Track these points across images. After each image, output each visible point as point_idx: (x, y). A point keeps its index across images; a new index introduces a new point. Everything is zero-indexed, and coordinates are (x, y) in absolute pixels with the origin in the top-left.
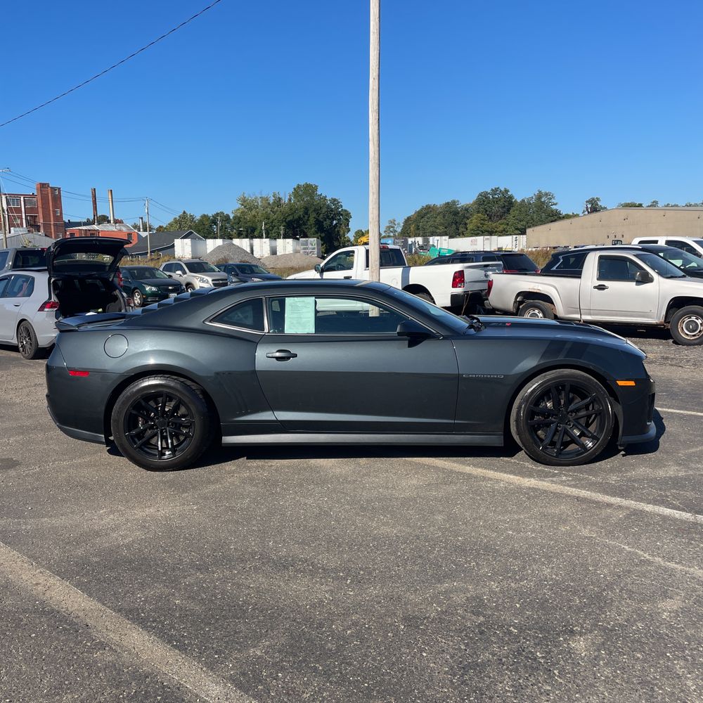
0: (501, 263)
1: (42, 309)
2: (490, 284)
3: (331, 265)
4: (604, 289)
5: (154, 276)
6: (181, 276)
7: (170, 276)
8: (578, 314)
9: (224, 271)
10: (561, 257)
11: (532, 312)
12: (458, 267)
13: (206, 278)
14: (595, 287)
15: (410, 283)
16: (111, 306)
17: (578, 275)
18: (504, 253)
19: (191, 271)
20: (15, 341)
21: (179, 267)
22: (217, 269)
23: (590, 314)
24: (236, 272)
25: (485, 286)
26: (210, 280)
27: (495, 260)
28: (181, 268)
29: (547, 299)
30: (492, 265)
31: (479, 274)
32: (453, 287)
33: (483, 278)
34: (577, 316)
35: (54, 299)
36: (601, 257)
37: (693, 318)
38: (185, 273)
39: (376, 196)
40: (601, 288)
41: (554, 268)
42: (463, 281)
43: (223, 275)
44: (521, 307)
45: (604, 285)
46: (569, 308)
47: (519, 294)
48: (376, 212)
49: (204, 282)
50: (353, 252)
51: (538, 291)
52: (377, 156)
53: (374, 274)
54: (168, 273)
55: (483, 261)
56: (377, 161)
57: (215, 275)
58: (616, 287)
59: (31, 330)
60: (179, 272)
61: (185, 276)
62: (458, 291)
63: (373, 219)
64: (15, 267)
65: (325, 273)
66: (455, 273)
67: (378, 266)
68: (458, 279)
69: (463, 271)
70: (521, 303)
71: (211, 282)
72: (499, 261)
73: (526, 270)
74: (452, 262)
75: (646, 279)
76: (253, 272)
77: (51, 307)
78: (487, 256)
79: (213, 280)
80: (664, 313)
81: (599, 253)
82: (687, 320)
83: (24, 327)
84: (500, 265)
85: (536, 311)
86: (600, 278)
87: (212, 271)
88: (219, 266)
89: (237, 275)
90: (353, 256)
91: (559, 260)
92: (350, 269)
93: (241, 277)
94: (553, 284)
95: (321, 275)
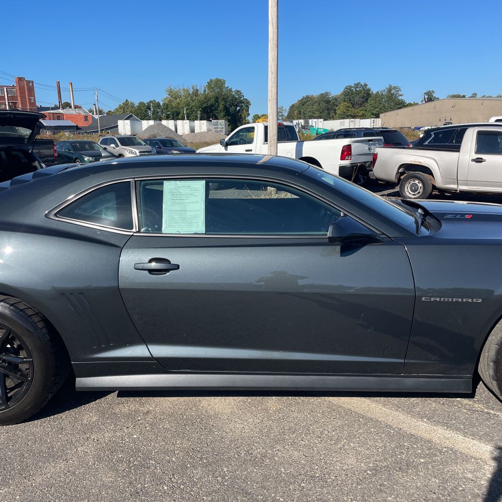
0: (382, 138)
2: (375, 156)
3: (234, 140)
4: (481, 162)
5: (92, 148)
6: (114, 148)
7: (105, 149)
8: (455, 184)
9: (150, 145)
10: (432, 133)
11: (412, 182)
12: (346, 141)
13: (134, 150)
14: (473, 160)
15: (304, 156)
17: (457, 148)
18: (381, 130)
19: (122, 145)
21: (113, 141)
22: (143, 143)
23: (467, 185)
24: (158, 145)
25: (370, 159)
26: (137, 152)
27: (374, 136)
28: (115, 143)
29: (427, 170)
30: (374, 140)
31: (364, 148)
32: (341, 159)
33: (368, 152)
34: (454, 186)
36: (479, 133)
38: (117, 146)
39: (274, 75)
40: (479, 161)
41: (426, 143)
42: (351, 154)
43: (149, 148)
44: (402, 177)
45: (482, 159)
46: (446, 177)
47: (401, 166)
48: (274, 91)
49: (132, 153)
50: (253, 128)
51: (419, 164)
52: (275, 37)
53: (272, 148)
54: (104, 146)
55: (364, 136)
56: (275, 42)
57: (142, 148)
60: (113, 145)
61: (118, 148)
62: (346, 163)
63: (272, 97)
65: (229, 147)
66: (344, 147)
67: (276, 141)
68: (346, 152)
69: (350, 145)
70: (402, 174)
71: (138, 154)
72: (380, 136)
73: (400, 144)
74: (337, 138)
76: (172, 145)
78: (368, 132)
79: (140, 152)
81: (477, 129)
84: (381, 140)
85: (417, 182)
86: (478, 152)
87: (140, 144)
88: (145, 141)
89: (160, 148)
90: (253, 131)
91: (431, 136)
92: (251, 143)
93: (163, 149)
94: (433, 157)
95: (226, 149)
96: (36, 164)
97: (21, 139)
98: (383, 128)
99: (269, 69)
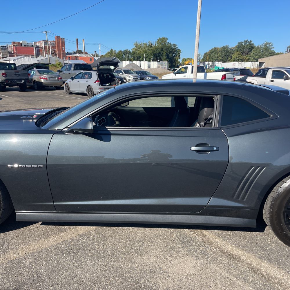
0: (240, 72)
1: (95, 82)
2: (235, 79)
3: (179, 72)
4: (273, 82)
6: (121, 75)
7: (118, 75)
9: (136, 73)
10: (262, 71)
12: (224, 73)
13: (130, 76)
14: (270, 81)
16: (113, 83)
17: (265, 77)
19: (125, 73)
20: (86, 92)
21: (121, 72)
22: (134, 73)
24: (140, 74)
26: (132, 77)
30: (236, 73)
31: (231, 76)
32: (222, 80)
33: (233, 77)
35: (98, 79)
36: (273, 71)
38: (123, 74)
39: (197, 48)
40: (272, 81)
41: (259, 75)
43: (137, 75)
49: (130, 77)
50: (187, 67)
51: (251, 82)
52: (199, 34)
53: (195, 75)
55: (234, 71)
56: (198, 36)
57: (133, 75)
58: (277, 81)
59: (92, 89)
60: (121, 74)
61: (123, 75)
65: (177, 74)
66: (223, 75)
67: (196, 72)
68: (224, 77)
69: (225, 75)
71: (132, 78)
72: (239, 71)
73: (249, 75)
75: (287, 78)
76: (146, 74)
77: (98, 82)
78: (236, 70)
79: (133, 77)
81: (273, 69)
83: (89, 88)
86: (272, 78)
87: (133, 73)
89: (141, 75)
90: (187, 68)
91: (261, 72)
92: (186, 73)
93: (142, 76)
94: (256, 80)
95: (175, 75)
96: (115, 78)
97: (111, 70)
98: (242, 68)
99: (196, 45)
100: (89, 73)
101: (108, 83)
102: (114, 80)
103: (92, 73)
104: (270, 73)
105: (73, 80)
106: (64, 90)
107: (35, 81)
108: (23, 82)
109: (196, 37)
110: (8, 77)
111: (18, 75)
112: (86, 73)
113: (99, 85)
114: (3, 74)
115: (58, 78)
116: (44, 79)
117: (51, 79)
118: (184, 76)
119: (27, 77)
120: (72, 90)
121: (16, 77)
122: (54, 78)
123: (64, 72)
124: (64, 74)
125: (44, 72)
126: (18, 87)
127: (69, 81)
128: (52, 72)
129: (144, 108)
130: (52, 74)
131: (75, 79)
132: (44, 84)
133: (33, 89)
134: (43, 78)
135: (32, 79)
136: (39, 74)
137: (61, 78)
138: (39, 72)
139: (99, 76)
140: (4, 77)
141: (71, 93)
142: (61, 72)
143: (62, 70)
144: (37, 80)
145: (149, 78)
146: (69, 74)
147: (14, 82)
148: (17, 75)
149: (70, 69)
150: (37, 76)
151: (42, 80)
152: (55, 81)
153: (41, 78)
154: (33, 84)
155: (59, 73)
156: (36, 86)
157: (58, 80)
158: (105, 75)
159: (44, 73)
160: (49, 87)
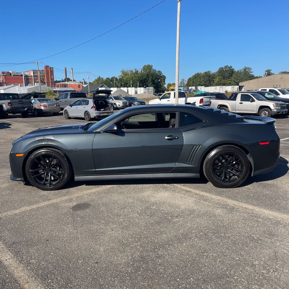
1: (92, 108)
2: (211, 102)
3: (163, 97)
7: (109, 101)
8: (235, 111)
9: (125, 99)
13: (120, 102)
15: (187, 102)
16: (107, 108)
17: (235, 100)
19: (115, 99)
22: (123, 99)
23: (238, 111)
24: (129, 99)
25: (209, 103)
26: (121, 102)
28: (112, 98)
29: (226, 107)
31: (208, 100)
32: (200, 103)
35: (95, 106)
36: (242, 95)
37: (265, 112)
38: (113, 100)
40: (241, 103)
41: (232, 98)
42: (203, 102)
43: (126, 101)
46: (232, 109)
47: (219, 105)
49: (119, 103)
50: (170, 93)
51: (224, 104)
55: (211, 96)
57: (123, 101)
58: (245, 103)
60: (111, 100)
64: (70, 98)
65: (161, 100)
66: (201, 99)
67: (178, 97)
68: (201, 101)
69: (203, 99)
70: (219, 108)
71: (122, 103)
74: (201, 96)
75: (253, 101)
76: (134, 100)
77: (94, 108)
78: (212, 94)
80: (258, 110)
81: (241, 94)
82: (264, 112)
83: (87, 113)
84: (215, 97)
86: (241, 101)
87: (122, 99)
88: (123, 98)
90: (170, 94)
91: (233, 95)
92: (169, 98)
93: (131, 101)
94: (228, 102)
95: (160, 100)
96: (108, 104)
98: (218, 93)
100: (86, 101)
101: (103, 108)
102: (108, 106)
103: (88, 100)
104: (239, 97)
105: (71, 107)
106: (63, 115)
107: (35, 108)
108: (26, 110)
109: (176, 68)
110: (13, 106)
111: (22, 103)
112: (83, 101)
113: (96, 110)
114: (9, 103)
115: (57, 106)
116: (45, 106)
117: (50, 106)
118: (168, 101)
119: (29, 105)
120: (71, 115)
121: (20, 106)
122: (53, 105)
123: (61, 100)
124: (60, 101)
125: (43, 100)
126: (21, 114)
127: (67, 108)
128: (51, 100)
129: (138, 122)
130: (51, 102)
131: (74, 106)
132: (44, 111)
133: (34, 116)
134: (43, 106)
135: (33, 107)
136: (39, 103)
137: (59, 106)
138: (39, 100)
139: (95, 102)
140: (10, 106)
141: (70, 118)
142: (58, 100)
143: (59, 98)
144: (37, 108)
145: (137, 103)
146: (66, 101)
147: (18, 110)
148: (20, 103)
149: (66, 97)
150: (38, 104)
151: (42, 108)
152: (54, 108)
153: (41, 106)
154: (33, 111)
155: (56, 101)
156: (36, 113)
157: (56, 107)
158: (100, 102)
159: (43, 102)
160: (47, 113)
